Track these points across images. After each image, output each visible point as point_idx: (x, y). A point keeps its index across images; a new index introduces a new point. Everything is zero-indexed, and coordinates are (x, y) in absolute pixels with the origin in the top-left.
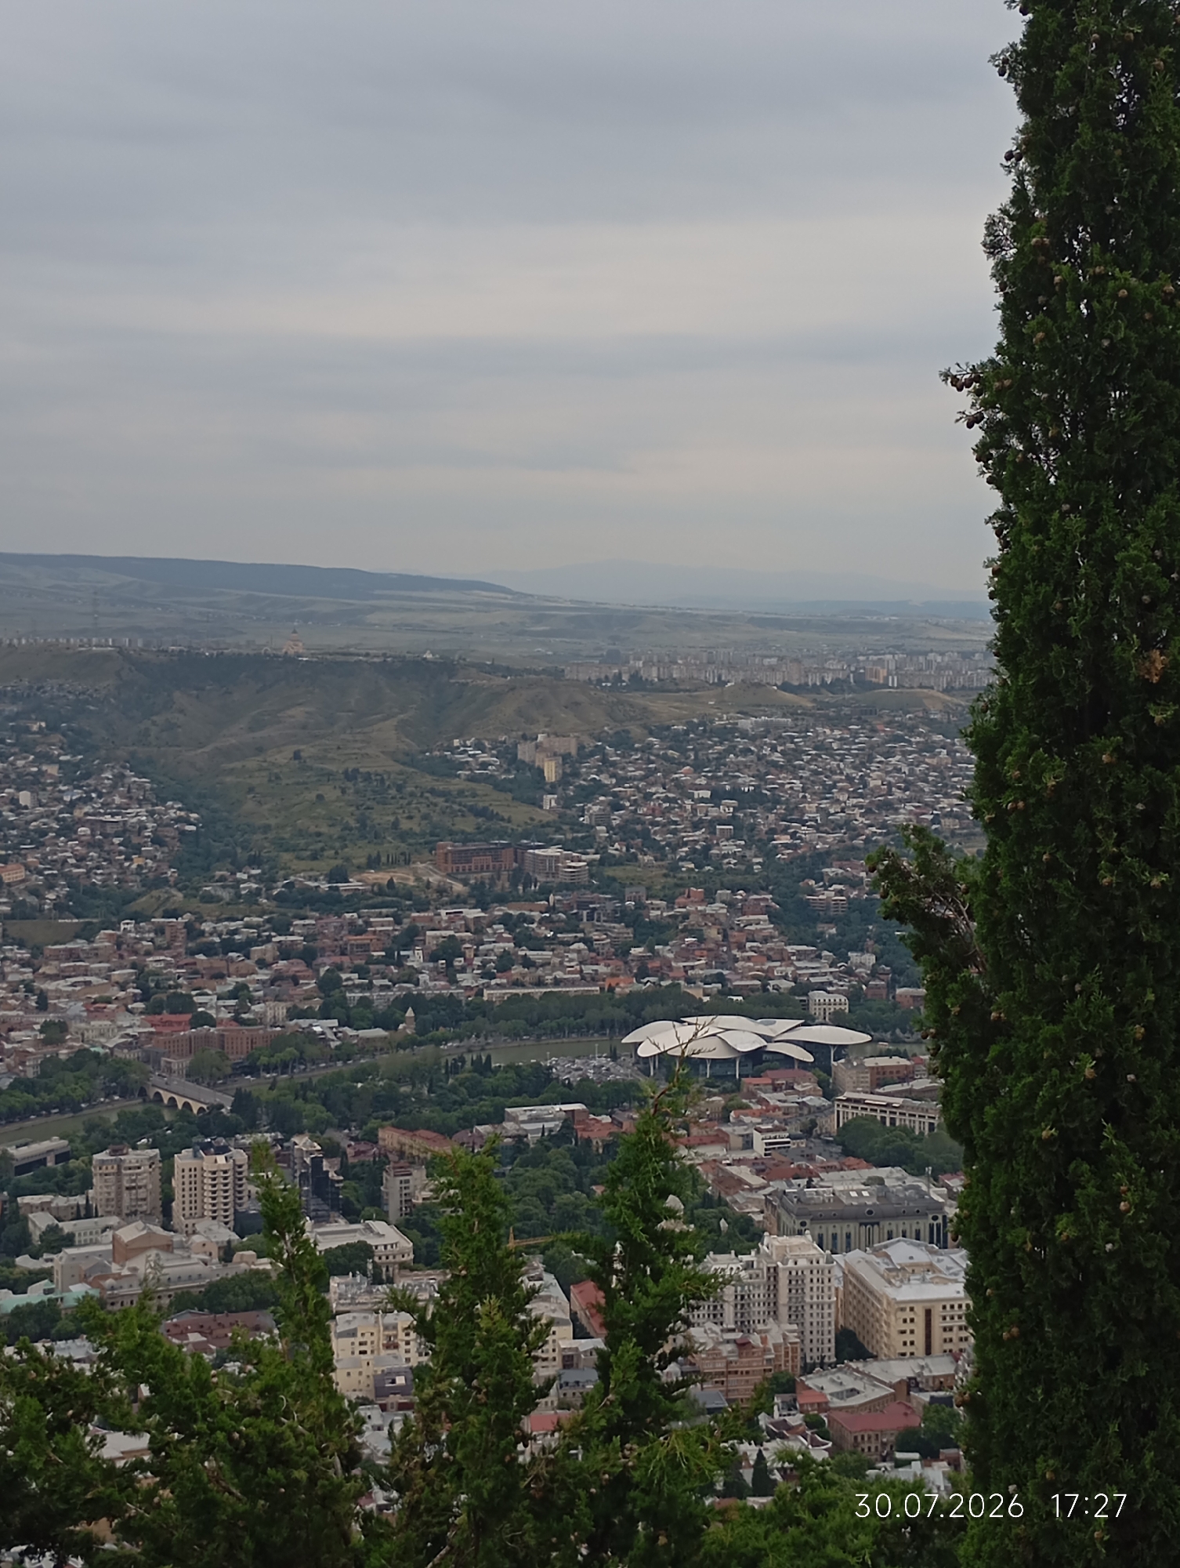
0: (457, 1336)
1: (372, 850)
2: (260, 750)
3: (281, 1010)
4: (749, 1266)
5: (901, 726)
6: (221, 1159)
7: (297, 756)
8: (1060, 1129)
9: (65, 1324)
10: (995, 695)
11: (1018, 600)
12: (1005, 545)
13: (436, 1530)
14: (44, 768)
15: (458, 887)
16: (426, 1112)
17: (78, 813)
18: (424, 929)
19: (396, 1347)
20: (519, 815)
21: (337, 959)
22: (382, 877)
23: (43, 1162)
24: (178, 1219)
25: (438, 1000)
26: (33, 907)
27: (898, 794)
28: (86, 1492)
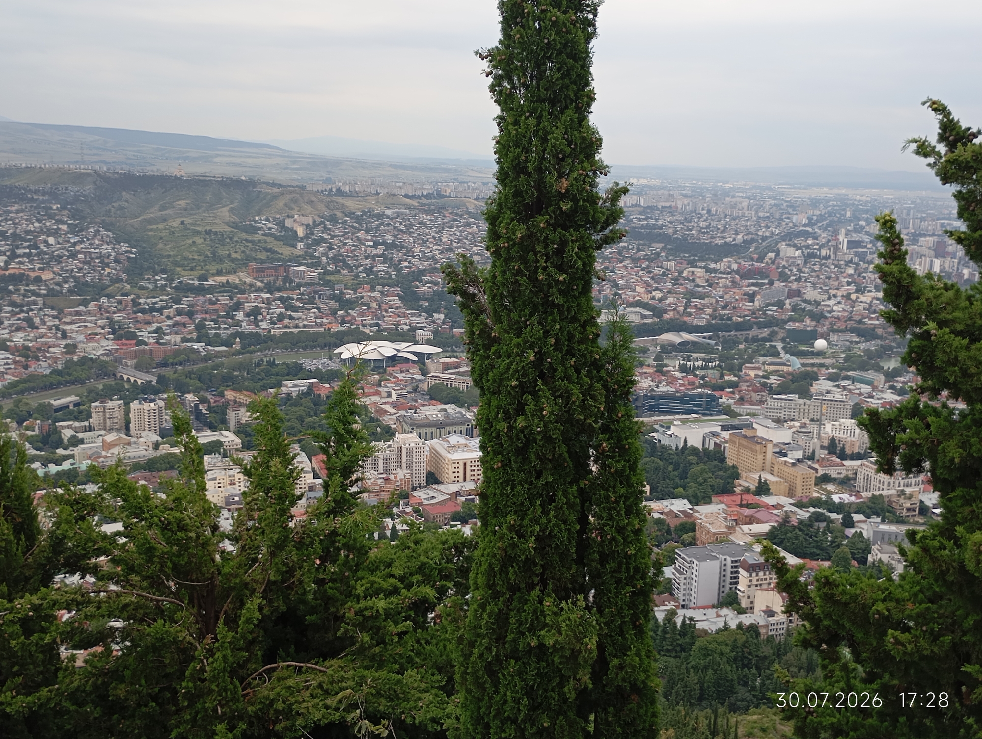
0: (262, 475)
1: (219, 267)
2: (165, 220)
3: (178, 338)
4: (390, 446)
5: (457, 214)
6: (152, 405)
7: (182, 223)
8: (520, 382)
9: (81, 478)
10: (496, 196)
11: (506, 155)
12: (502, 131)
13: (253, 556)
14: (60, 226)
15: (259, 284)
16: (246, 383)
17: (78, 248)
18: (244, 303)
19: (234, 484)
20: (286, 251)
21: (204, 316)
22: (223, 279)
23: (68, 407)
24: (133, 431)
25: (251, 334)
26: (58, 291)
27: (455, 245)
28: (94, 545)
